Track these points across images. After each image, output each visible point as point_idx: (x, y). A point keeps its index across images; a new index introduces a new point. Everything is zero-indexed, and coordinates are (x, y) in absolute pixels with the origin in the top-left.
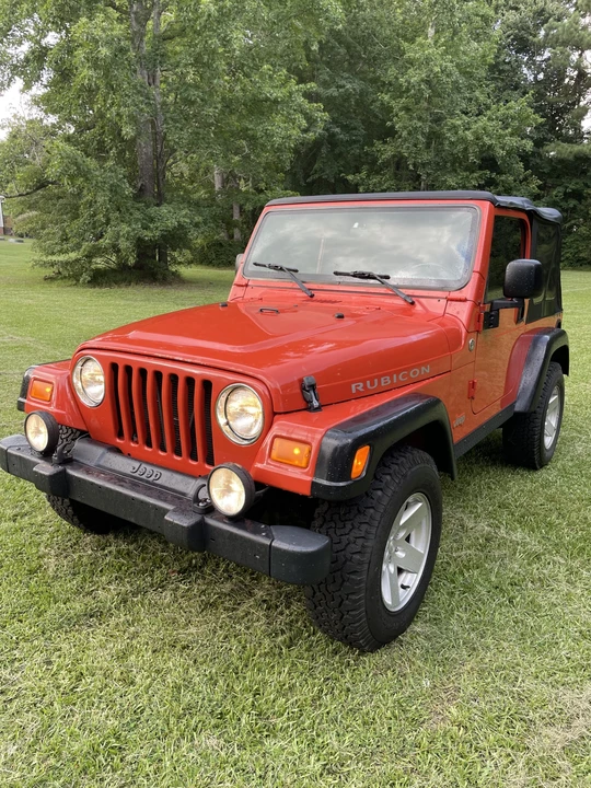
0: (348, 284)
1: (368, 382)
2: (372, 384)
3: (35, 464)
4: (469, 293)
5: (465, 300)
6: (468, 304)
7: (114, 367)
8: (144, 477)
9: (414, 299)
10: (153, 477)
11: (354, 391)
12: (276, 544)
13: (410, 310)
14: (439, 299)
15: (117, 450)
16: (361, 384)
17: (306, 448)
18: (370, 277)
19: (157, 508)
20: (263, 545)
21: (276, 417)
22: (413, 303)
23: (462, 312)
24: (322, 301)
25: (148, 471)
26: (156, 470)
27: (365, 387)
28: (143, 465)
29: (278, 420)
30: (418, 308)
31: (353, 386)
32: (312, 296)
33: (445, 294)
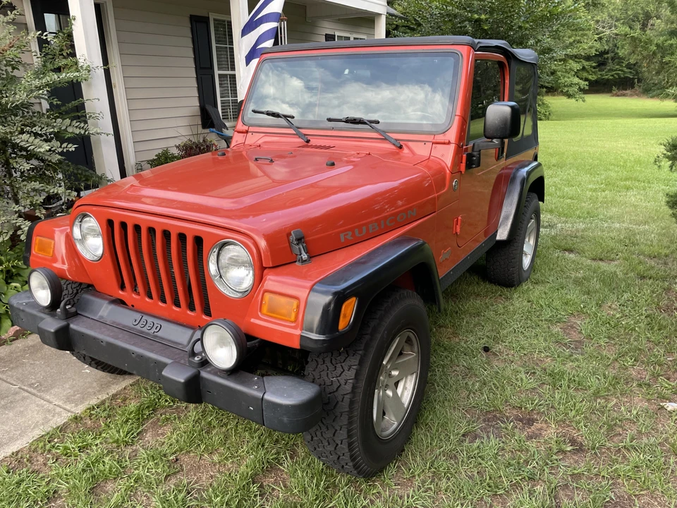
0: (341, 129)
1: (356, 231)
2: (360, 232)
3: (42, 319)
4: (452, 135)
5: (449, 143)
6: (452, 147)
7: (110, 223)
8: (144, 329)
9: (402, 143)
10: (154, 330)
11: (343, 240)
12: (267, 397)
13: (398, 153)
14: (425, 142)
15: (121, 302)
16: (350, 233)
17: (295, 303)
18: (360, 122)
19: (156, 362)
20: (255, 398)
21: (266, 271)
22: (401, 147)
23: (446, 156)
24: (317, 147)
25: (149, 324)
26: (156, 321)
27: (353, 235)
28: (145, 317)
29: (268, 274)
30: (406, 151)
31: (342, 236)
32: (308, 141)
33: (431, 138)
